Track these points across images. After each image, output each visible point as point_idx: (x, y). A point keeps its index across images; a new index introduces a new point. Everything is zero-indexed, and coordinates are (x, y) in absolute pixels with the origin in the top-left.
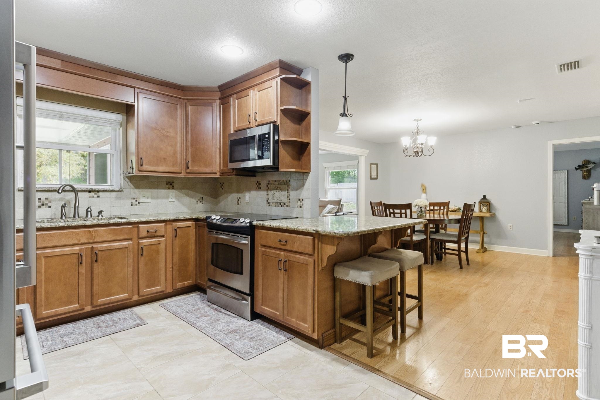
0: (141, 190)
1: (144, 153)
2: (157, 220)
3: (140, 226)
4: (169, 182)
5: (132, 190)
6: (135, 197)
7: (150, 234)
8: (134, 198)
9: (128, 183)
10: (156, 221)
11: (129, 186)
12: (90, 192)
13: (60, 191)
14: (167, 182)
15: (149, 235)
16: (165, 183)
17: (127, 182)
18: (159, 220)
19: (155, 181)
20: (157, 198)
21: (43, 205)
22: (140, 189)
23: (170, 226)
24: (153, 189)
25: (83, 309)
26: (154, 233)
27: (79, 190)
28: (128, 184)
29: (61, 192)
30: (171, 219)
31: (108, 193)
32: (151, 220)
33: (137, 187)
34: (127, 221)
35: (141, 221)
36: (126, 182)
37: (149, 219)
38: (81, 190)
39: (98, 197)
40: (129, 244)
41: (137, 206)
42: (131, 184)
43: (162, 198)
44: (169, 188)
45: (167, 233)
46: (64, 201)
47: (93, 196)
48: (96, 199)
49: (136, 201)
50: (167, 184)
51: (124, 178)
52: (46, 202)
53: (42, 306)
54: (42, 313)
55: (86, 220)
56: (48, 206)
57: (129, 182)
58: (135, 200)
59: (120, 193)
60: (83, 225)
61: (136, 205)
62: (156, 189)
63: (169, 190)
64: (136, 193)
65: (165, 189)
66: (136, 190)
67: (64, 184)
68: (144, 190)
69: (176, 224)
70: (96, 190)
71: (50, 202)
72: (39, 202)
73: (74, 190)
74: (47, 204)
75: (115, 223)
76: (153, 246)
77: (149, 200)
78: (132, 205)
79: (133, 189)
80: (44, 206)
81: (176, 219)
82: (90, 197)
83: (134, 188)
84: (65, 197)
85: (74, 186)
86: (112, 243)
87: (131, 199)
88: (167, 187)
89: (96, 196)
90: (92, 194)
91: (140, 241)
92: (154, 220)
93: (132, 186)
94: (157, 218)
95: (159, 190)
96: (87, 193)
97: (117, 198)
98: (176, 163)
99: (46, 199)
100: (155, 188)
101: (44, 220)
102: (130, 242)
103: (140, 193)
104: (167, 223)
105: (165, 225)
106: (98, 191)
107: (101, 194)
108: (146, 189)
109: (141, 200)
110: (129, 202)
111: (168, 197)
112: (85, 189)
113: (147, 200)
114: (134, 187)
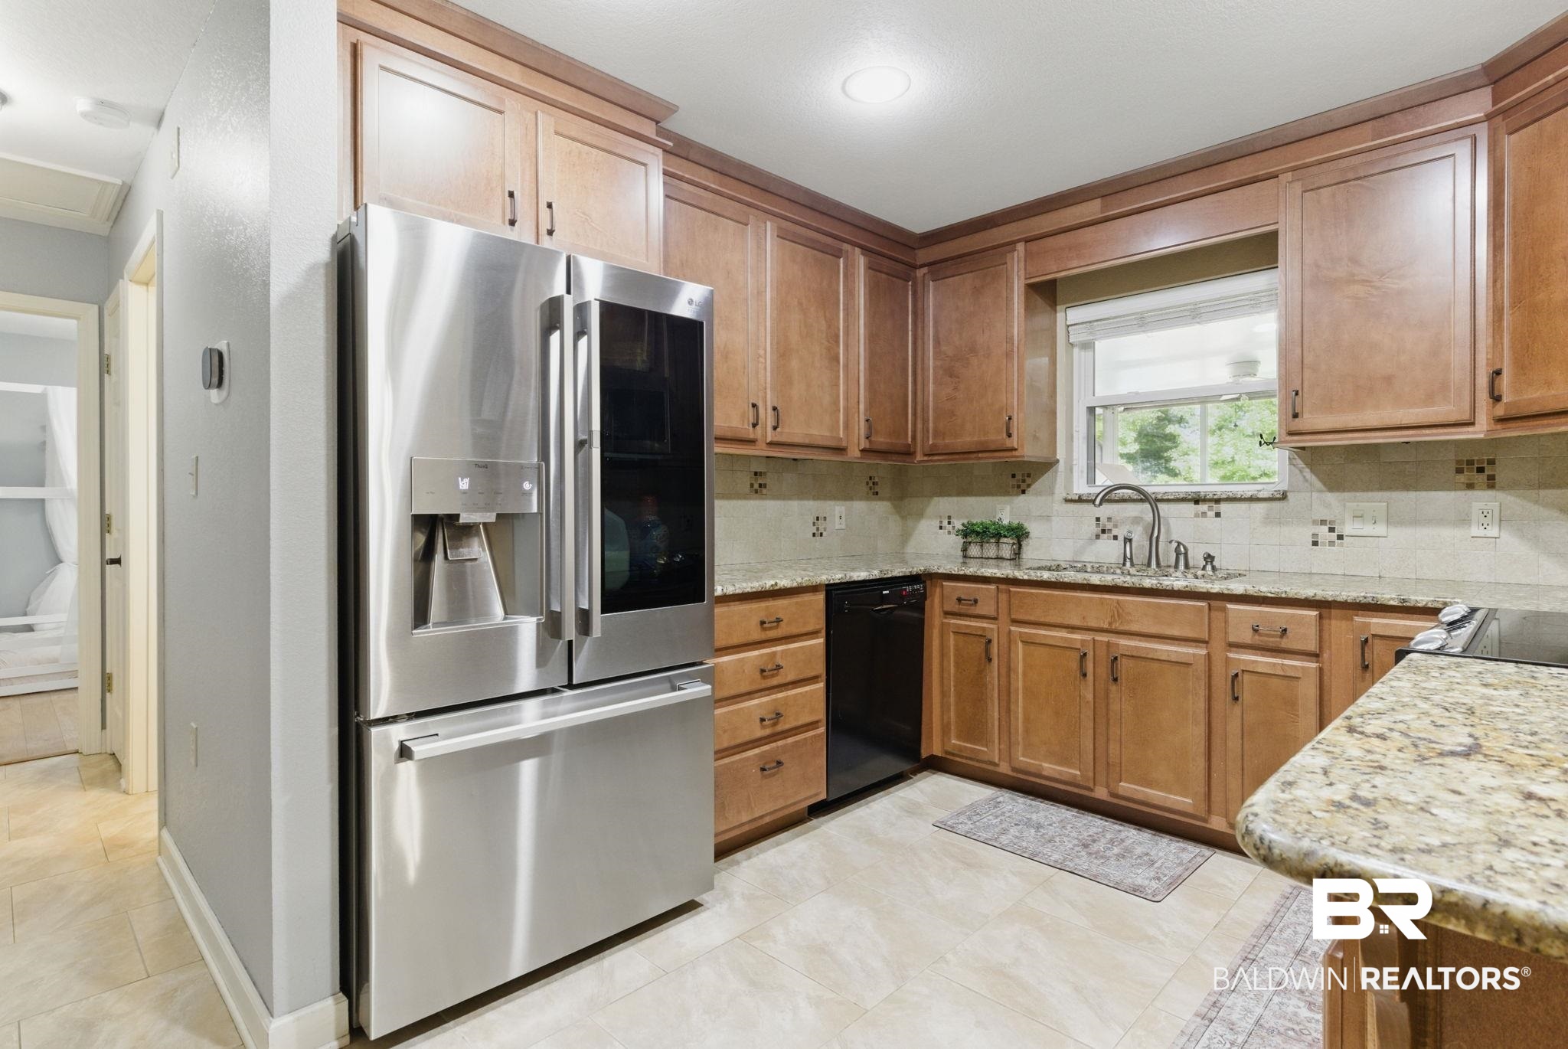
0: (1347, 495)
1: (1307, 373)
2: (1283, 596)
3: (1230, 606)
4: (1470, 463)
5: (1315, 495)
6: (1328, 518)
7: (1261, 638)
8: (1323, 522)
9: (1305, 474)
10: (1281, 598)
11: (1306, 484)
12: (1197, 502)
13: (1097, 502)
14: (1458, 462)
15: (1258, 642)
16: (1453, 467)
17: (1301, 472)
18: (1290, 596)
19: (1407, 463)
20: (1415, 522)
21: (1103, 531)
22: (1344, 491)
23: (1344, 624)
24: (1397, 489)
25: (1092, 790)
26: (1278, 639)
27: (1170, 497)
28: (1304, 477)
29: (1100, 504)
30: (1339, 599)
31: (1244, 506)
32: (1263, 594)
33: (1334, 484)
34: (1187, 586)
35: (1230, 592)
36: (1297, 472)
37: (1257, 589)
38: (1172, 497)
39: (1218, 515)
40: (1194, 655)
41: (1334, 546)
42: (1313, 477)
43: (1440, 521)
44: (1470, 486)
45: (1333, 647)
46: (1141, 524)
47: (1204, 514)
48: (1210, 521)
49: (1332, 530)
50: (1459, 471)
51: (1289, 458)
52: (1109, 526)
53: (1019, 744)
54: (1018, 759)
55: (1166, 576)
56: (1112, 535)
57: (1308, 470)
58: (1325, 528)
59: (1277, 505)
60: (1085, 582)
61: (1331, 543)
62: (1408, 490)
63: (1470, 493)
64: (1331, 504)
65: (1454, 487)
66: (1329, 494)
67: (1112, 484)
68: (1358, 494)
69: (1367, 620)
70: (1208, 497)
71: (1116, 526)
72: (1098, 525)
73: (1144, 497)
74: (1110, 530)
75: (1155, 587)
76: (1275, 681)
77: (1381, 529)
78: (1315, 543)
79: (1320, 491)
80: (1105, 536)
81: (1364, 601)
82: (1197, 515)
83: (1323, 488)
84: (1144, 516)
85: (1145, 488)
86: (1155, 643)
87: (1314, 522)
88: (1462, 480)
89: (1211, 514)
90: (1203, 507)
91: (1231, 655)
92: (1273, 595)
93: (1318, 484)
94: (1285, 589)
95: (1424, 494)
96: (1191, 505)
97: (1268, 520)
98: (1444, 387)
99: (1109, 519)
100: (1407, 487)
101: (1087, 564)
102: (1202, 651)
103: (1344, 506)
104: (1333, 611)
105: (1321, 617)
106: (1218, 501)
107: (1224, 507)
108: (1367, 489)
109: (1347, 529)
110: (1306, 533)
111: (1464, 521)
112: (1181, 496)
113: (1368, 529)
114: (1325, 484)
